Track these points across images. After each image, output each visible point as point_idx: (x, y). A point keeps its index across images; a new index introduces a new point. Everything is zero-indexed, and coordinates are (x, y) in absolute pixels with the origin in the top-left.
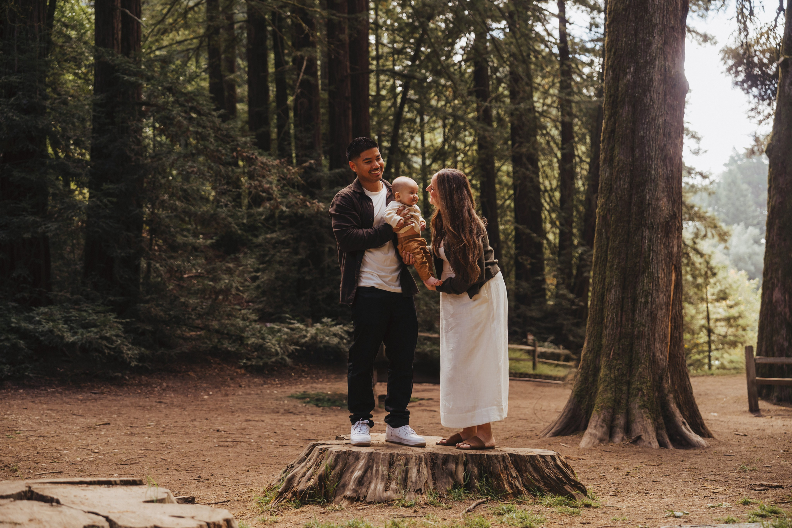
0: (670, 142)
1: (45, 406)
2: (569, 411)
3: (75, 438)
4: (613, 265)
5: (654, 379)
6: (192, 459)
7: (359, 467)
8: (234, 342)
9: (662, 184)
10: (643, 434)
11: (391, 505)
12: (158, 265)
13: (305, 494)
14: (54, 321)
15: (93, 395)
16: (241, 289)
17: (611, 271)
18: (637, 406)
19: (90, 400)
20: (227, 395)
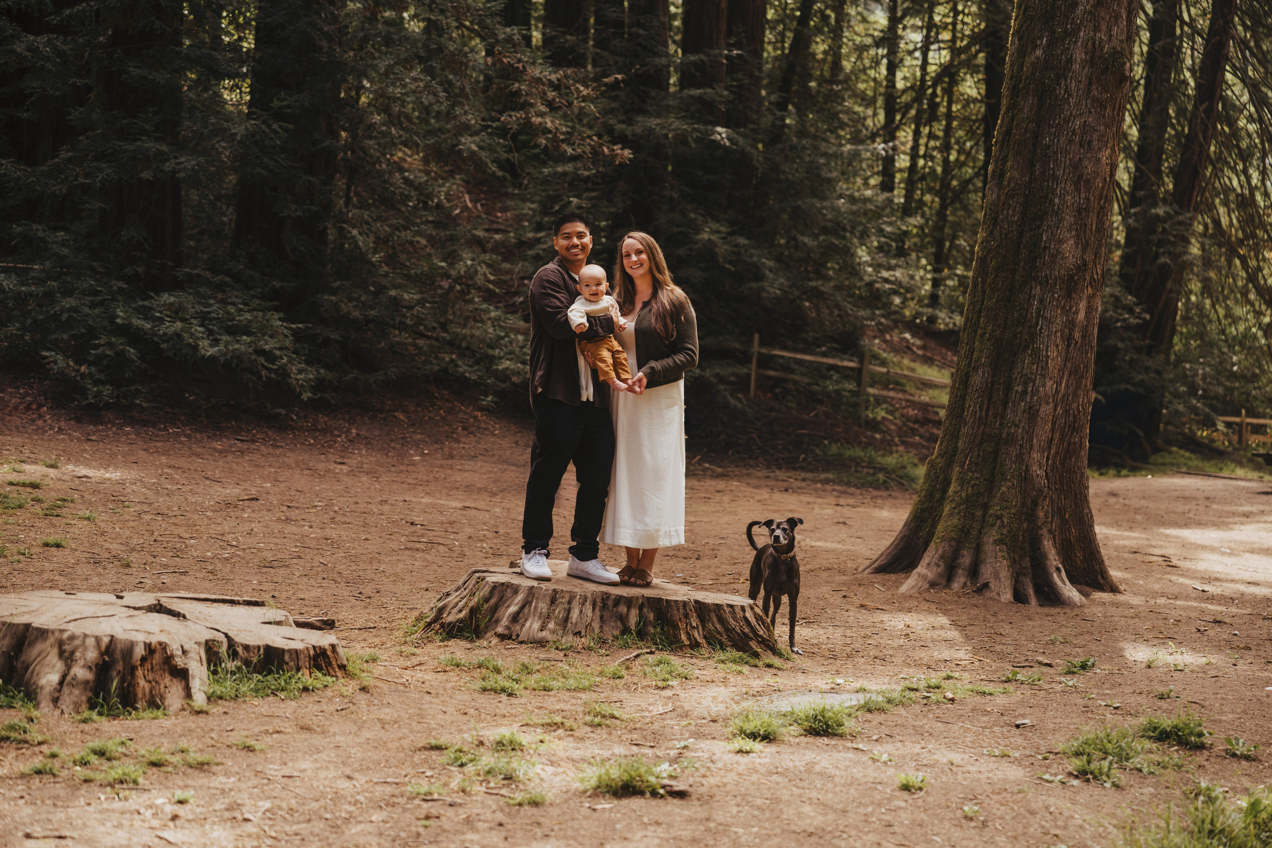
0: (1089, 155)
1: (164, 459)
2: (902, 539)
3: (206, 521)
4: (985, 334)
5: (1023, 504)
6: (362, 566)
7: (516, 601)
8: (477, 362)
9: (1069, 219)
10: (993, 581)
11: (544, 646)
12: (355, 232)
13: (454, 626)
14: (183, 320)
15: (239, 444)
16: (492, 278)
17: (981, 342)
18: (991, 540)
19: (233, 452)
20: (452, 457)
